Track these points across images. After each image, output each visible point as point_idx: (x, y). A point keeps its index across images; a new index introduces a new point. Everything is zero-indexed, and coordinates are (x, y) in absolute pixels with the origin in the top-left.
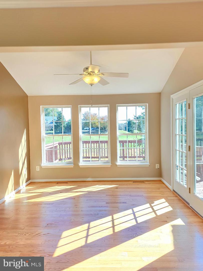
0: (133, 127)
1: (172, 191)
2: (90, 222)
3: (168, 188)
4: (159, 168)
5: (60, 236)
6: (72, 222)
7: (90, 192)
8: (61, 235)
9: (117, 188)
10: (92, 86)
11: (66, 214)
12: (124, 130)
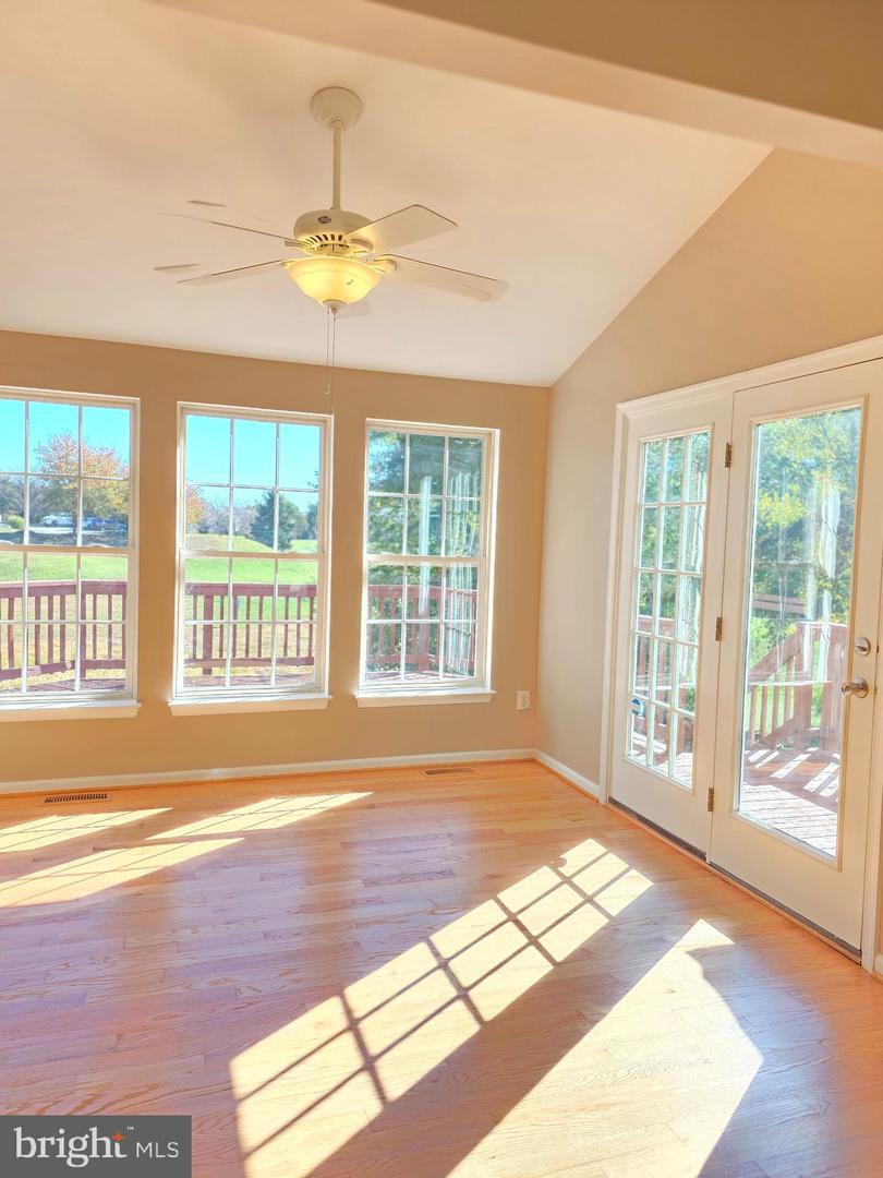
0: (290, 525)
1: (602, 801)
2: (343, 990)
3: (582, 792)
4: (528, 706)
5: (228, 1087)
6: (250, 1004)
7: (253, 838)
8: (229, 1081)
9: (372, 807)
10: (334, 310)
11: (193, 961)
12: (247, 537)
